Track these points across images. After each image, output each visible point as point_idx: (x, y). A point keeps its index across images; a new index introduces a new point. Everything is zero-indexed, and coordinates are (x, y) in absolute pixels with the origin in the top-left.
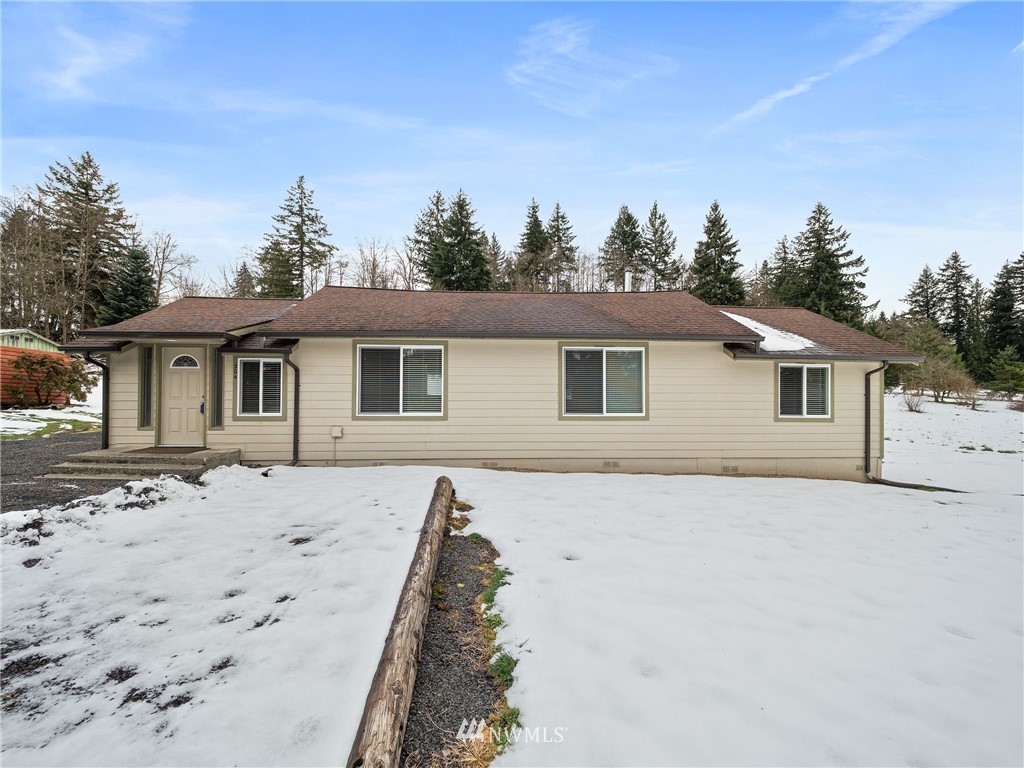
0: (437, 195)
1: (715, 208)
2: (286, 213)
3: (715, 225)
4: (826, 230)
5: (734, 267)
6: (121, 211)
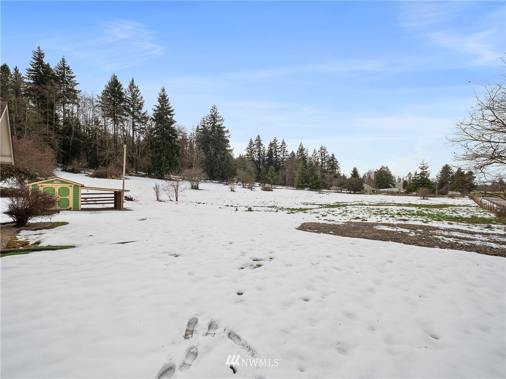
1: (163, 90)
3: (163, 99)
4: (216, 116)
5: (172, 122)
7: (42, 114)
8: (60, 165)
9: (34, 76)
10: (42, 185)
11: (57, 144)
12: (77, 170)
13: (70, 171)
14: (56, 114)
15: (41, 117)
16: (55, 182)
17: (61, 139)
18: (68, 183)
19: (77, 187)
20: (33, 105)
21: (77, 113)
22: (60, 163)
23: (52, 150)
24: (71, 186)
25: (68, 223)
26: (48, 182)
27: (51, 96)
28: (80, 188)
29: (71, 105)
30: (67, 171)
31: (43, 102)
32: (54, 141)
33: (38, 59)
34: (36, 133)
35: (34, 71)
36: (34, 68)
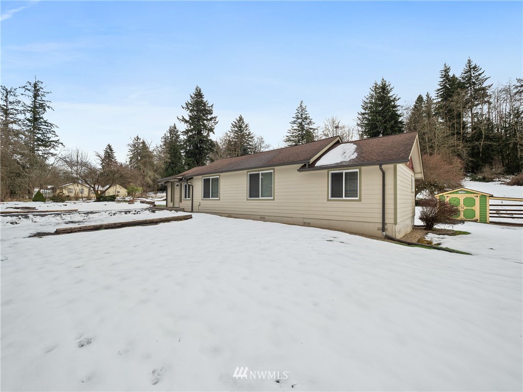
0: (375, 85)
2: (295, 119)
6: (250, 133)
7: (449, 127)
8: (469, 175)
9: (442, 94)
10: (448, 195)
11: (465, 154)
12: (488, 178)
13: (480, 180)
14: (464, 122)
15: (449, 130)
16: (460, 192)
17: (469, 147)
18: (474, 193)
19: (484, 197)
20: (441, 121)
21: (489, 112)
22: (469, 172)
23: (459, 160)
24: (477, 196)
25: (470, 233)
26: (453, 193)
27: (458, 105)
28: (488, 198)
29: (480, 106)
30: (477, 180)
31: (450, 115)
32: (462, 150)
33: (445, 76)
34: (445, 147)
35: (442, 89)
36: (441, 86)
